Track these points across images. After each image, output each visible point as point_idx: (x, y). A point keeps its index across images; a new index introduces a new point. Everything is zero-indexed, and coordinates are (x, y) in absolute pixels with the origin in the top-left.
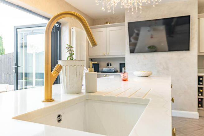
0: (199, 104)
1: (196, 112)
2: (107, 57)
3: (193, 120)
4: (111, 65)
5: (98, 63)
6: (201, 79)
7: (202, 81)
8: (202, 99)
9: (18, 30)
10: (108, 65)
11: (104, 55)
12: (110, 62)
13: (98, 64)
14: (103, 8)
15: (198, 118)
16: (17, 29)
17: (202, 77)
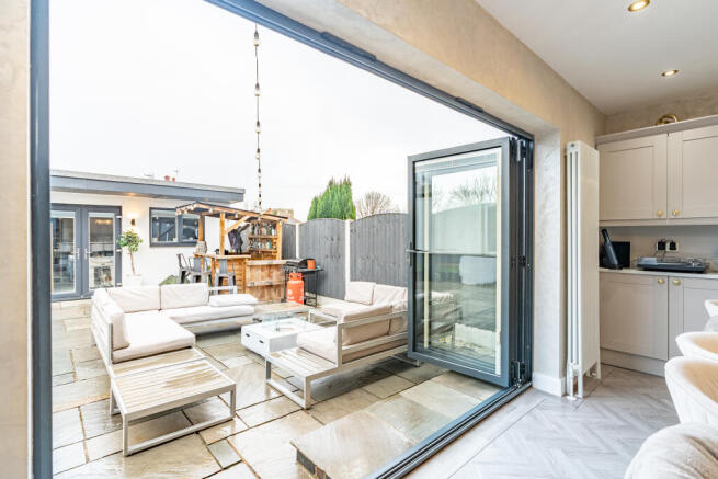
2: (668, 223)
5: (627, 241)
9: (417, 164)
10: (662, 245)
11: (655, 217)
12: (668, 238)
13: (627, 245)
14: (670, 73)
16: (414, 163)
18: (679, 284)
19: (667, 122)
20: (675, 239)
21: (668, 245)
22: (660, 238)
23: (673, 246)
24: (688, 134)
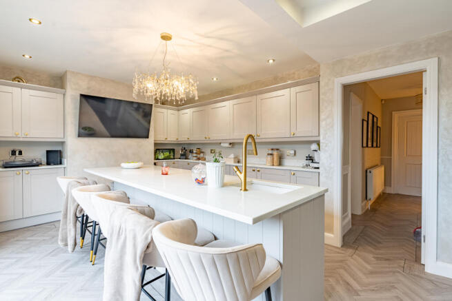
2: (21, 139)
10: (13, 153)
11: (14, 136)
12: (17, 148)
14: (27, 57)
18: (28, 174)
19: (19, 81)
20: (22, 149)
21: (17, 153)
22: (12, 148)
23: (20, 153)
24: (32, 92)
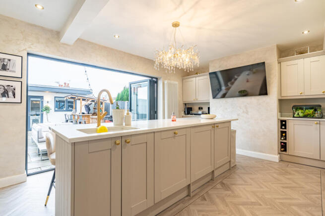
0: (282, 148)
1: (275, 155)
3: (271, 162)
4: (202, 108)
6: (284, 123)
7: (285, 125)
8: (285, 143)
15: (278, 161)
16: (131, 84)
17: (285, 121)
22: (199, 106)
